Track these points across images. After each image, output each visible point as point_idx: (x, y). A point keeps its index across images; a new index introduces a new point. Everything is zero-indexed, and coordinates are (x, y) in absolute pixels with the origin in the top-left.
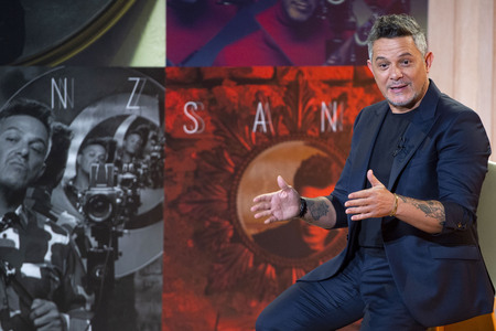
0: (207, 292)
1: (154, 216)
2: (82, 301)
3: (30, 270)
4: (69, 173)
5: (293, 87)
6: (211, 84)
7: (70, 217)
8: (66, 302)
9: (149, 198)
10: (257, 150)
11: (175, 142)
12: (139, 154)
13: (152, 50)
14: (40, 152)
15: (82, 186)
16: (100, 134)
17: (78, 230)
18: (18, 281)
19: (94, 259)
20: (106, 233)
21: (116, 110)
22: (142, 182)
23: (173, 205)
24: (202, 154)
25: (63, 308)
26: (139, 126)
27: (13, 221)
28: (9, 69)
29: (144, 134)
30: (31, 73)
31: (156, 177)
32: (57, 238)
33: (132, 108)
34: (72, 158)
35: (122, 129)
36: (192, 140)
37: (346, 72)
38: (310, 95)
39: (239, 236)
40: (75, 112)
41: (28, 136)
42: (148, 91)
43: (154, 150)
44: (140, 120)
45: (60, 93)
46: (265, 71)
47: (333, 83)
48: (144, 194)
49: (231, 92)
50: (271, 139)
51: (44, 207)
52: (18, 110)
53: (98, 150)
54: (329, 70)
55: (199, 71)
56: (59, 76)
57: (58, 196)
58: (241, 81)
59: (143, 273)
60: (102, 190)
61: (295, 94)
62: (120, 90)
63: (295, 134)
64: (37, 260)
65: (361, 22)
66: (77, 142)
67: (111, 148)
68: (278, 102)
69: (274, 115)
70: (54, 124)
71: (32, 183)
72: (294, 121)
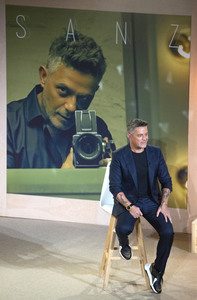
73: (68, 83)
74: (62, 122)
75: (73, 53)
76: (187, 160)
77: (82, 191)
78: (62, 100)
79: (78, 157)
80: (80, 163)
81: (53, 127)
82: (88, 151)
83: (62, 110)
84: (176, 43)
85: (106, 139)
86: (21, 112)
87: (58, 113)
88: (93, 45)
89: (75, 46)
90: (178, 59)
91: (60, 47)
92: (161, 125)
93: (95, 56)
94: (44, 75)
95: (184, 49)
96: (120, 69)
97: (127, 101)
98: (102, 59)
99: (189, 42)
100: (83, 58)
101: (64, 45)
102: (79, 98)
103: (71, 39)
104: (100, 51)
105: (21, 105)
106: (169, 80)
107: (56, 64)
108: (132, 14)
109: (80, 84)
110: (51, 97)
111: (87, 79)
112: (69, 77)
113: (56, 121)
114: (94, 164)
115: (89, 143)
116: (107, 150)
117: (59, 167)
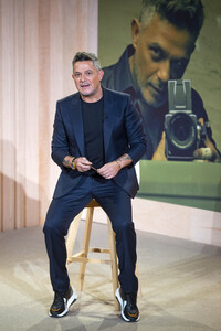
73: (162, 42)
74: (154, 95)
77: (175, 193)
78: (154, 65)
79: (170, 146)
80: (174, 154)
81: (144, 102)
82: (182, 137)
83: (154, 80)
85: (201, 120)
86: (112, 82)
87: (150, 84)
94: (137, 32)
98: (200, 7)
100: (179, 6)
102: (173, 62)
105: (111, 72)
107: (150, 16)
109: (174, 43)
111: (182, 36)
112: (162, 33)
113: (148, 95)
114: (188, 155)
115: (182, 126)
116: (203, 137)
117: (150, 158)
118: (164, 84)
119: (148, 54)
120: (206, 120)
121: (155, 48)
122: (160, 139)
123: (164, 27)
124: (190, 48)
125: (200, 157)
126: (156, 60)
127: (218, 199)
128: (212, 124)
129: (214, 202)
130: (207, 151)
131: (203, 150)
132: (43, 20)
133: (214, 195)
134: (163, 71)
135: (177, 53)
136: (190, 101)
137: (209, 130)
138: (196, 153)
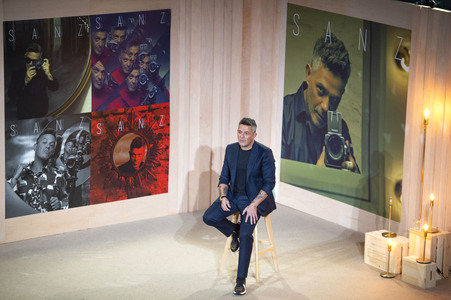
0: (104, 188)
1: (88, 164)
2: (66, 196)
3: (50, 187)
4: (62, 152)
5: (130, 114)
6: (105, 116)
7: (62, 168)
8: (61, 197)
9: (86, 158)
10: (119, 138)
11: (94, 138)
12: (83, 143)
13: (87, 107)
14: (53, 146)
15: (66, 156)
16: (71, 138)
17: (65, 172)
18: (46, 191)
19: (70, 181)
20: (73, 172)
21: (77, 129)
22: (84, 153)
23: (93, 159)
24: (103, 141)
25: (60, 199)
26: (84, 134)
27: (45, 171)
28: (44, 119)
29: (85, 136)
30: (50, 119)
31: (88, 151)
32: (59, 175)
33: (81, 128)
34: (63, 147)
35: (78, 135)
36: (100, 136)
37: (146, 108)
38: (135, 117)
39: (114, 168)
40: (64, 131)
41: (50, 141)
42: (86, 121)
43: (88, 141)
44: (84, 131)
45: (59, 125)
46: (121, 110)
47: (142, 112)
48: (84, 157)
49: (111, 118)
50: (124, 133)
51: (54, 165)
52: (46, 133)
53: (71, 143)
54: (141, 108)
55: (102, 112)
56: (59, 119)
57: (59, 161)
58: (115, 114)
59: (84, 184)
60: (72, 157)
61: (131, 116)
62: (77, 122)
63: (131, 131)
64: (52, 184)
65: (151, 90)
66: (64, 141)
67: (75, 142)
68: (126, 120)
69: (125, 125)
70: (57, 136)
71: (51, 157)
72: (131, 127)
73: (325, 84)
74: (319, 120)
75: (329, 54)
76: (402, 174)
77: (330, 190)
78: (319, 98)
79: (328, 157)
80: (330, 163)
81: (313, 124)
82: (336, 152)
83: (319, 109)
84: (400, 55)
85: (347, 142)
86: (292, 105)
87: (317, 111)
88: (343, 49)
89: (330, 48)
90: (401, 72)
91: (321, 47)
92: (385, 135)
93: (344, 59)
94: (309, 73)
95: (405, 63)
96: (360, 74)
97: (363, 107)
98: (349, 63)
99: (409, 55)
100: (335, 61)
101: (323, 47)
102: (331, 98)
103: (328, 41)
104: (347, 55)
105: (292, 99)
106: (394, 92)
107: (318, 64)
108: (371, 22)
109: (333, 86)
110: (312, 95)
111: (337, 81)
112: (325, 77)
113: (315, 119)
114: (338, 165)
115: (335, 144)
116: (348, 153)
117: (315, 163)
118: (325, 113)
119: (316, 90)
120: (350, 142)
121: (320, 86)
122: (321, 151)
123: (326, 72)
124: (342, 91)
125: (346, 167)
126: (321, 95)
127: (356, 198)
128: (353, 146)
129: (353, 200)
130: (350, 164)
131: (348, 163)
132: (245, 60)
133: (353, 195)
134: (325, 104)
135: (334, 92)
136: (341, 127)
137: (351, 149)
138: (343, 164)
